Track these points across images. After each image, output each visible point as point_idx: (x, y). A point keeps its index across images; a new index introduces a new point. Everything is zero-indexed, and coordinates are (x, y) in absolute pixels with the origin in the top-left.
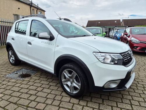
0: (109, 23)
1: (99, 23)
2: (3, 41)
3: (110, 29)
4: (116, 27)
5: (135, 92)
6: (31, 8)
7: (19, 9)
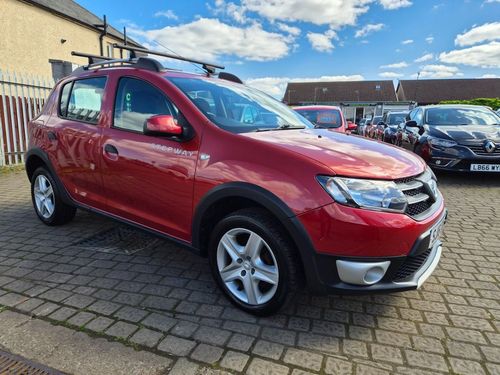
0: (357, 92)
1: (325, 90)
2: (12, 149)
3: (360, 112)
4: (381, 104)
5: (453, 277)
6: (101, 39)
7: (63, 41)
